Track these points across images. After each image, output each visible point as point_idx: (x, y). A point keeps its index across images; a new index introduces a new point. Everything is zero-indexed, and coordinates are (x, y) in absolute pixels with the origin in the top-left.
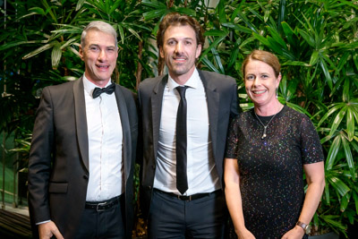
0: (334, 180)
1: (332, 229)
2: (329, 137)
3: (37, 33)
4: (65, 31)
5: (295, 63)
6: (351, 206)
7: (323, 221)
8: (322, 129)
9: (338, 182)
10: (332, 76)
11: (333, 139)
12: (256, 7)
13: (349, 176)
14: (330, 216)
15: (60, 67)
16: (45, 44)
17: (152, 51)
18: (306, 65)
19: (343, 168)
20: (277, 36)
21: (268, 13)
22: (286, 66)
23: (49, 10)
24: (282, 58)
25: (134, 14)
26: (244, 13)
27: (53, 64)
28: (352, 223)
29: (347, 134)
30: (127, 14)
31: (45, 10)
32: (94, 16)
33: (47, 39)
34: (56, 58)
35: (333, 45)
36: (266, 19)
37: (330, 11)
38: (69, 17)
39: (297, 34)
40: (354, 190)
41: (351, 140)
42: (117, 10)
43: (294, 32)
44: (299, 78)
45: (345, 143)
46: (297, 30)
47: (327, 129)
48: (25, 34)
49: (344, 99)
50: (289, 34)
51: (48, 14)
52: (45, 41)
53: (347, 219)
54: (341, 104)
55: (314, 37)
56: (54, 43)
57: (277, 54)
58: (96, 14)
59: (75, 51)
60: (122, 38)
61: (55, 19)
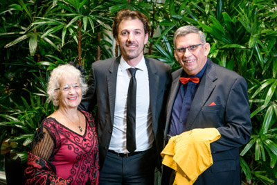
0: (268, 142)
2: (263, 107)
3: (16, 25)
4: (44, 22)
5: (234, 46)
8: (258, 101)
9: (271, 144)
10: (263, 56)
11: (267, 108)
12: (198, 1)
16: (22, 35)
18: (242, 47)
19: (274, 132)
20: (218, 25)
21: (207, 6)
23: (25, 7)
24: (222, 43)
25: (98, 9)
26: (188, 6)
27: (31, 52)
30: (92, 9)
31: (22, 6)
32: (63, 11)
33: (24, 31)
34: (33, 47)
35: (262, 32)
36: (207, 12)
37: (258, 5)
38: (40, 12)
39: (235, 23)
42: (84, 6)
43: (233, 21)
45: (276, 111)
47: (262, 101)
48: (5, 27)
49: (274, 76)
50: (228, 23)
51: (24, 10)
52: (23, 33)
54: (272, 80)
56: (30, 34)
57: (217, 39)
58: (65, 10)
59: (48, 41)
60: (93, 28)
61: (29, 14)
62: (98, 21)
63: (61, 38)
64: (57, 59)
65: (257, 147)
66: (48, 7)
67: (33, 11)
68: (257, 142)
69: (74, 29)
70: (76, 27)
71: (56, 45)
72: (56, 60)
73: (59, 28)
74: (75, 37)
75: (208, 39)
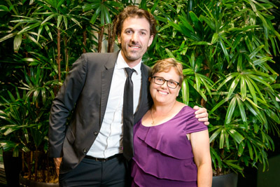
0: (232, 131)
1: (232, 171)
2: (227, 99)
4: (21, 20)
5: (200, 43)
6: (246, 153)
7: (225, 164)
8: (222, 93)
9: (235, 133)
10: (229, 53)
11: (230, 100)
12: (171, 2)
13: (243, 128)
14: (231, 161)
15: (20, 51)
16: (9, 34)
17: (94, 39)
18: (209, 44)
19: (239, 123)
20: (186, 24)
21: (179, 6)
22: (194, 45)
24: (191, 40)
25: (77, 9)
27: (15, 49)
28: (247, 165)
29: (240, 96)
30: (71, 9)
31: (9, 7)
33: (10, 30)
34: (17, 44)
35: (230, 29)
36: (178, 11)
39: (201, 21)
40: (248, 140)
41: (243, 100)
42: (63, 5)
43: (199, 19)
44: (204, 55)
45: (239, 103)
46: (202, 18)
47: (226, 93)
49: (238, 70)
50: (195, 22)
52: (9, 32)
53: (244, 163)
54: (236, 74)
55: (214, 23)
56: (15, 33)
57: (187, 37)
60: (66, 25)
62: (72, 19)
64: (39, 55)
65: (222, 136)
68: (222, 131)
69: (50, 27)
70: (52, 25)
73: (36, 25)
74: (50, 34)
75: (179, 37)
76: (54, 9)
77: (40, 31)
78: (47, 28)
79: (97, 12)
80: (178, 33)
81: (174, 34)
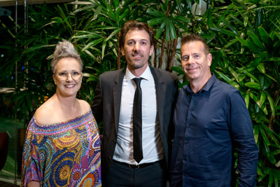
3: (57, 38)
4: (85, 36)
5: (272, 59)
12: (237, 14)
21: (246, 18)
23: (66, 19)
26: (227, 19)
31: (63, 19)
32: (102, 24)
36: (245, 24)
38: (81, 24)
42: (124, 19)
48: (47, 39)
50: (264, 37)
51: (65, 23)
57: (255, 53)
58: (105, 23)
59: (88, 52)
61: (70, 27)
63: (101, 50)
64: (97, 70)
66: (88, 19)
67: (74, 23)
69: (114, 42)
70: (116, 40)
71: (96, 57)
72: (95, 72)
73: (99, 41)
74: (114, 50)
75: (247, 53)
76: (114, 22)
77: (104, 47)
78: (111, 45)
79: (162, 26)
80: (246, 49)
81: (242, 50)
